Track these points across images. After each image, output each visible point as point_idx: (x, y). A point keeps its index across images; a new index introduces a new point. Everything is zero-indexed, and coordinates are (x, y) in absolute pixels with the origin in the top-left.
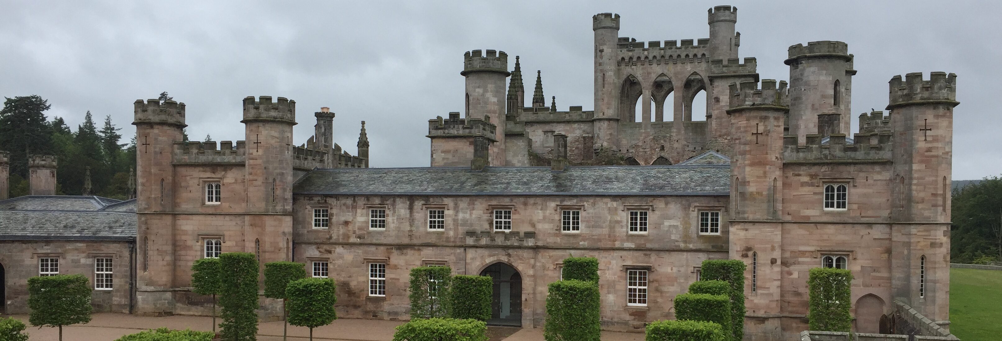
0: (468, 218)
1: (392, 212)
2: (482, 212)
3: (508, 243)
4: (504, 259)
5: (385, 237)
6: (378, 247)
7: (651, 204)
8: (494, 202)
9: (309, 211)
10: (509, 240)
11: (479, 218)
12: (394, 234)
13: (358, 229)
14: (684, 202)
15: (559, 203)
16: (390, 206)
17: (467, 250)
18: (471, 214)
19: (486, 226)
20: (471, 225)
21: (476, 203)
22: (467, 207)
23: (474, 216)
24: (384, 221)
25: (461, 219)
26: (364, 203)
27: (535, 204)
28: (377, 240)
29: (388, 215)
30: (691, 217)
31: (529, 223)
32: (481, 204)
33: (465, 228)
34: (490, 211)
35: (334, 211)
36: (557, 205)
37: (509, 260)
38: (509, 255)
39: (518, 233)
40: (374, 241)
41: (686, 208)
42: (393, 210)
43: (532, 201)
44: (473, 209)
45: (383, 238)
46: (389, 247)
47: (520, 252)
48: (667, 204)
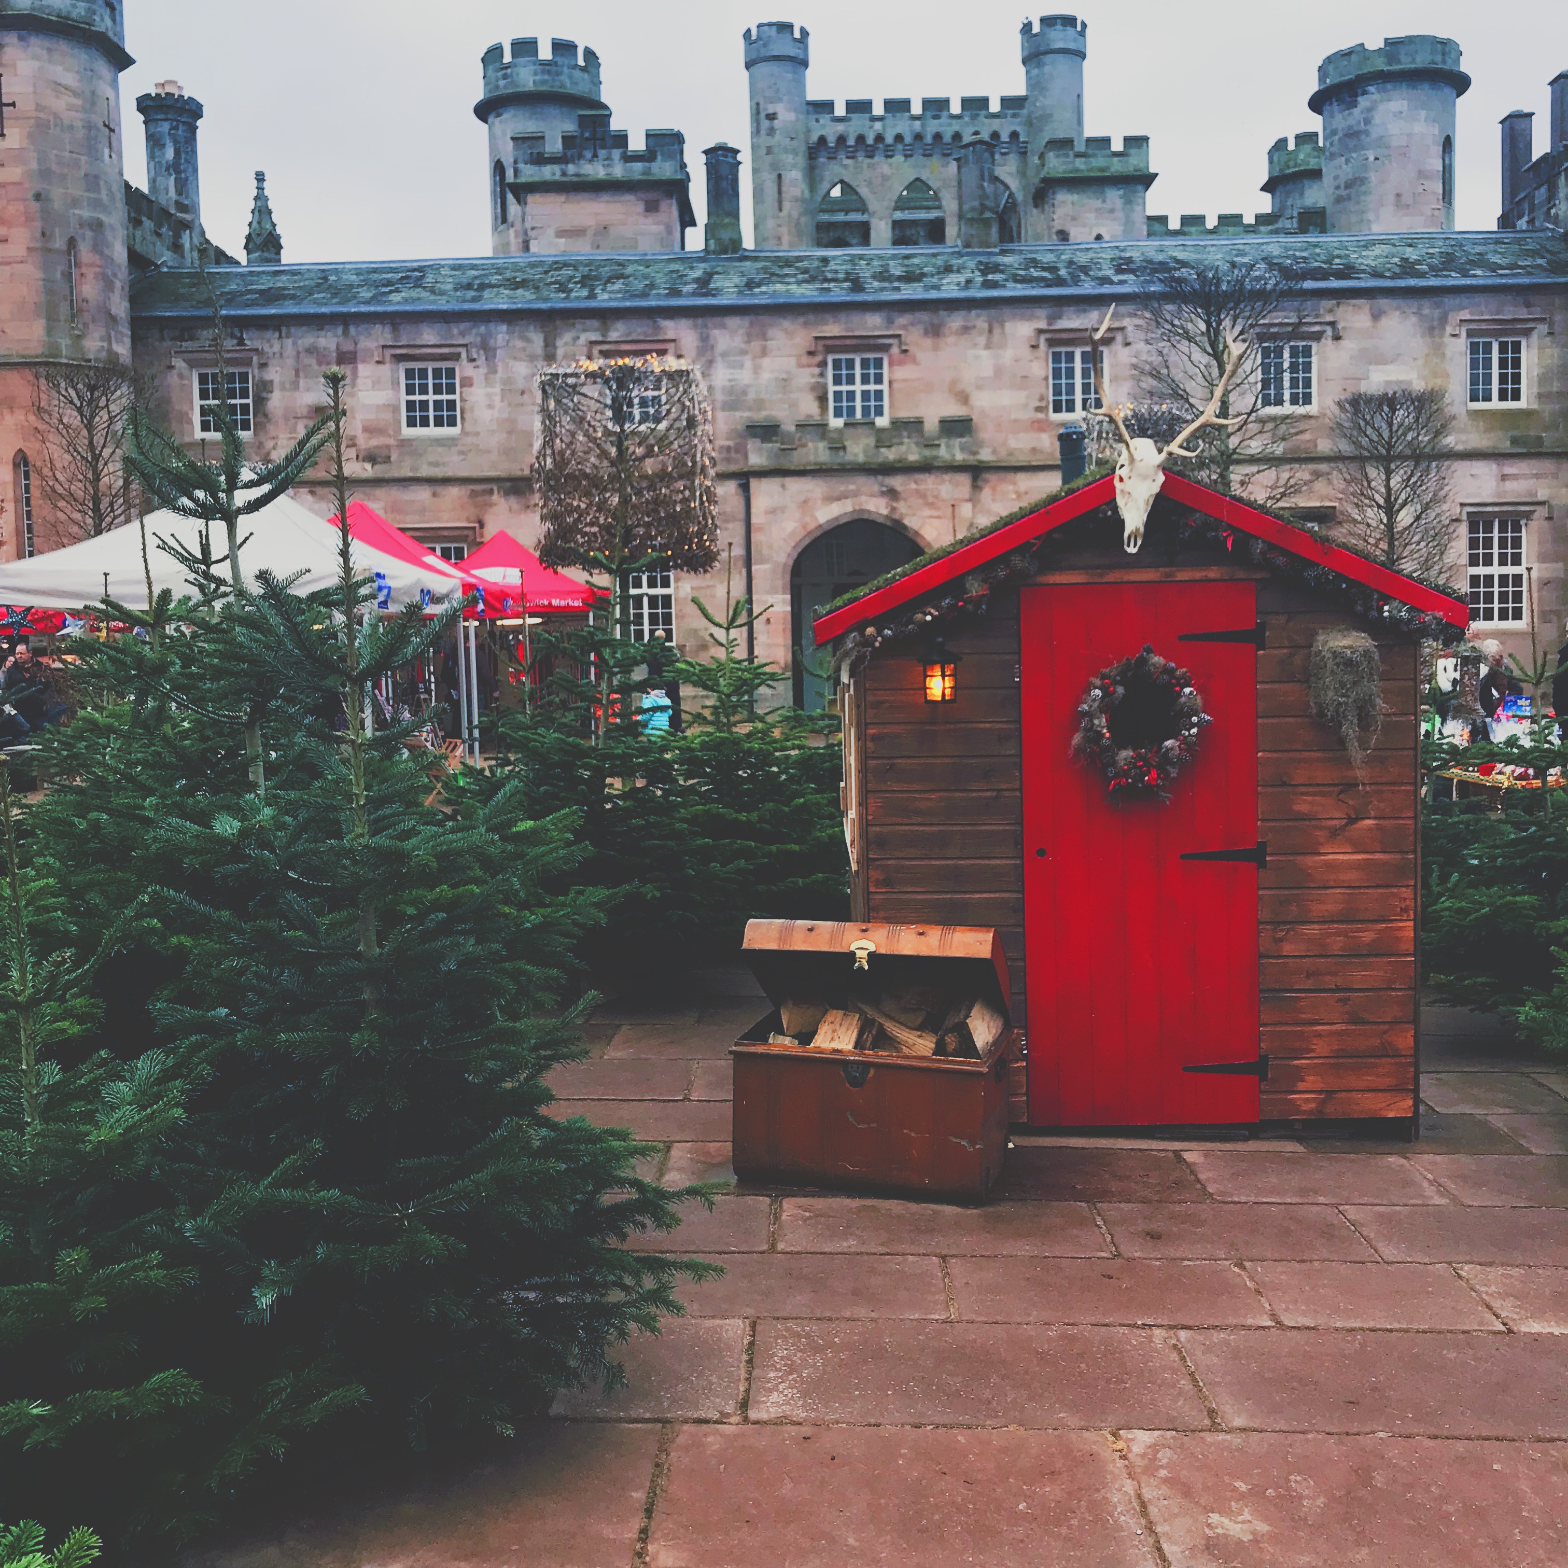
0: (746, 382)
1: (483, 370)
2: (793, 361)
3: (890, 455)
4: (877, 507)
5: (462, 453)
6: (439, 489)
7: (1329, 318)
8: (833, 329)
9: (181, 376)
10: (889, 447)
11: (785, 383)
12: (495, 441)
13: (366, 430)
14: (1426, 311)
15: (1043, 325)
16: (474, 350)
17: (754, 483)
18: (756, 370)
19: (809, 407)
20: (760, 404)
21: (771, 333)
22: (743, 346)
23: (766, 376)
24: (451, 405)
25: (724, 388)
26: (382, 343)
27: (966, 330)
28: (436, 464)
29: (467, 382)
30: (1448, 353)
31: (950, 391)
32: (790, 334)
33: (738, 414)
34: (819, 358)
35: (274, 374)
36: (1040, 331)
37: (894, 509)
38: (892, 494)
39: (919, 422)
40: (425, 471)
41: (1434, 329)
42: (488, 366)
43: (955, 321)
44: (764, 353)
45: (456, 459)
46: (478, 487)
47: (929, 482)
48: (1376, 316)
